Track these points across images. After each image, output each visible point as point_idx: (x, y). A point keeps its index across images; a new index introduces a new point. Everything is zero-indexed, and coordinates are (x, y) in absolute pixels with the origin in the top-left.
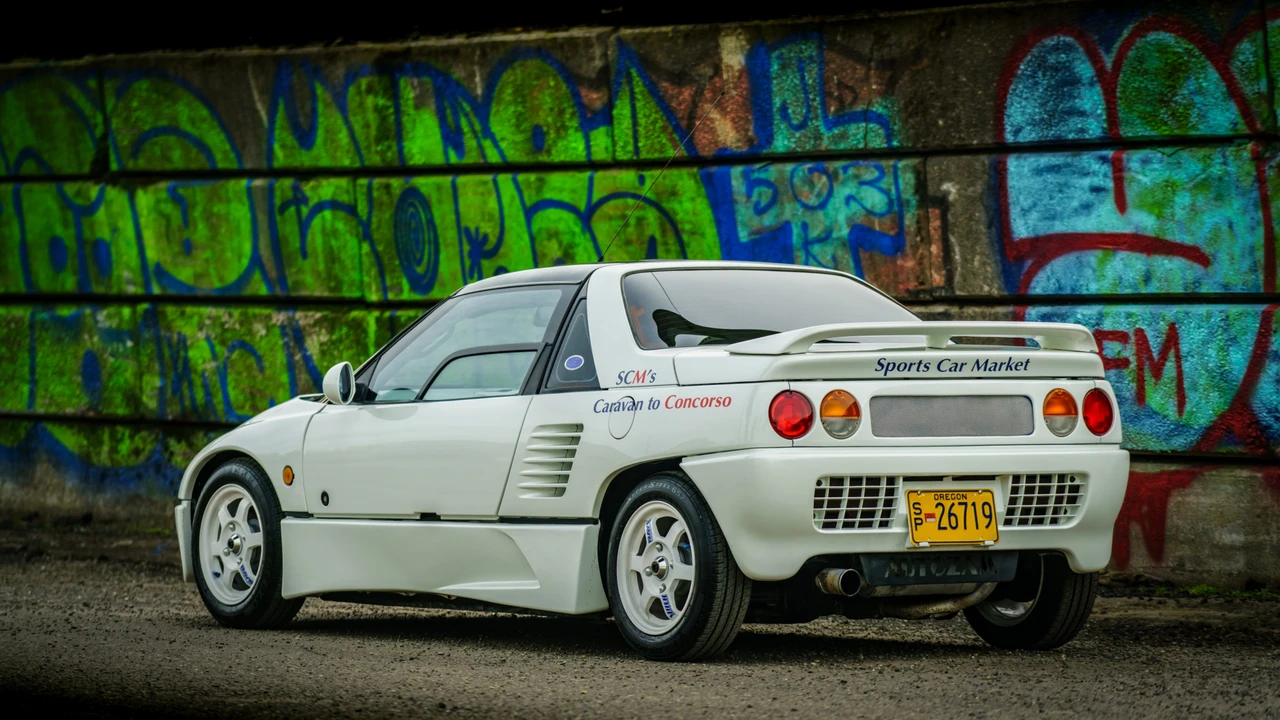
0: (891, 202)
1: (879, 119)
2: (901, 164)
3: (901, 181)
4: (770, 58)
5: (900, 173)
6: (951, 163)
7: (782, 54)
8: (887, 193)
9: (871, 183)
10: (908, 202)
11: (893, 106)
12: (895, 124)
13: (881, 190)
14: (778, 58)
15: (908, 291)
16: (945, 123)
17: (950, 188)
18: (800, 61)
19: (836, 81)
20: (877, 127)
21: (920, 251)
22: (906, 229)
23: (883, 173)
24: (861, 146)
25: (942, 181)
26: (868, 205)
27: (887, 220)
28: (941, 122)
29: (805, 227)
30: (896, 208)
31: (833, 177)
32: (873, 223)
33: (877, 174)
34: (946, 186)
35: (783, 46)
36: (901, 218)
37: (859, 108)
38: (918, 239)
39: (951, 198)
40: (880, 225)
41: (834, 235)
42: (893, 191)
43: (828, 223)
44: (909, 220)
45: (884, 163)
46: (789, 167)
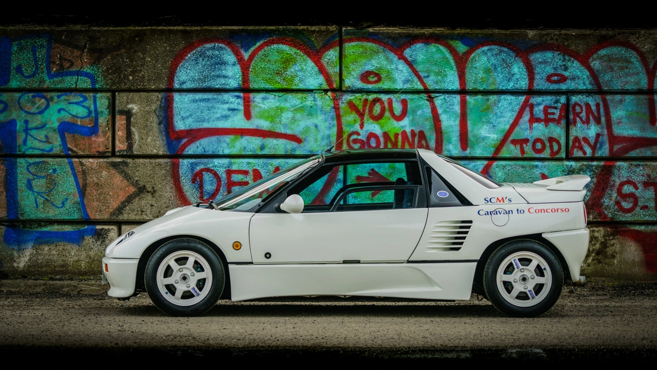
0: (90, 112)
1: (87, 75)
2: (99, 95)
3: (98, 103)
4: (12, 44)
5: (97, 99)
6: (136, 96)
7: (21, 43)
8: (88, 109)
9: (77, 103)
10: (102, 112)
11: (99, 69)
12: (99, 77)
13: (84, 106)
14: (17, 45)
15: (98, 152)
16: (133, 78)
17: (135, 108)
18: (34, 47)
19: (59, 57)
20: (86, 78)
21: (108, 134)
22: (99, 124)
23: (85, 99)
24: (74, 86)
25: (128, 103)
26: (74, 113)
27: (87, 120)
28: (131, 78)
29: (26, 122)
30: (93, 115)
31: (49, 101)
32: (77, 121)
33: (81, 99)
34: (130, 106)
35: (22, 39)
36: (97, 119)
37: (74, 69)
38: (107, 129)
39: (134, 111)
40: (81, 122)
41: (48, 126)
42: (92, 108)
43: (43, 120)
44: (103, 120)
45: (87, 95)
46: (17, 95)
